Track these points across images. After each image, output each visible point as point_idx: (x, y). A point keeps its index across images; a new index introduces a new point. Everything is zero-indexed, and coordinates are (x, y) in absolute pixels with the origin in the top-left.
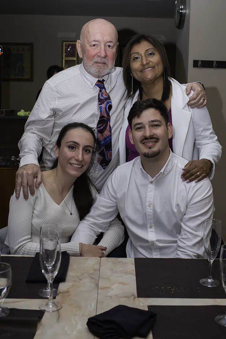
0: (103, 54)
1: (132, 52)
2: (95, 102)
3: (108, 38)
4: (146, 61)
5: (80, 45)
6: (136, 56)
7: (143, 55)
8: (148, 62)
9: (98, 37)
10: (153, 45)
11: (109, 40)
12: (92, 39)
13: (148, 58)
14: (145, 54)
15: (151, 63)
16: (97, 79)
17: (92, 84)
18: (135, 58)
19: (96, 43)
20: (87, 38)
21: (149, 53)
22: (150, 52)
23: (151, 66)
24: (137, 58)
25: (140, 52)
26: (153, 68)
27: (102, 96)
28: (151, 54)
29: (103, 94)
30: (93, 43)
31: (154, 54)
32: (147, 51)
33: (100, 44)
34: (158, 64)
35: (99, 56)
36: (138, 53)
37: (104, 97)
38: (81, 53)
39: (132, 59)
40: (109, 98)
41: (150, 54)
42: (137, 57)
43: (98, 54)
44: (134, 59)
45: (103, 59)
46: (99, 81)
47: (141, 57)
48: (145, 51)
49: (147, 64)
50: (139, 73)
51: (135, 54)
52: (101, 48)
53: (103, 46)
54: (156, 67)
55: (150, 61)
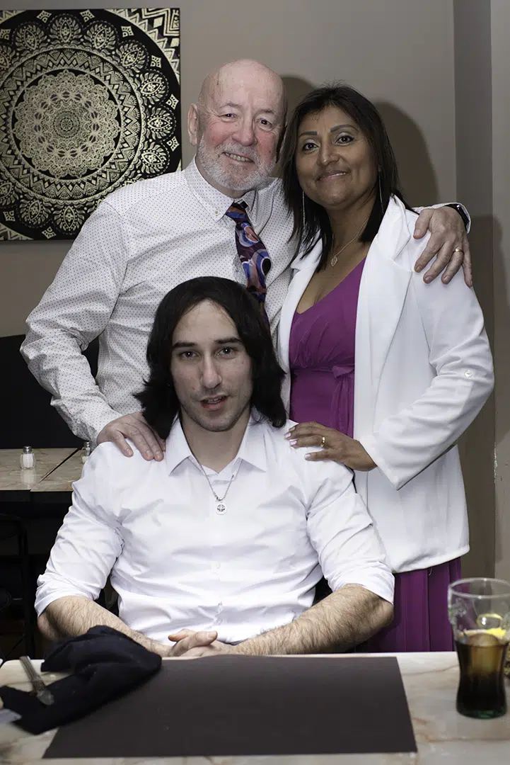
0: (246, 137)
1: (302, 129)
2: (227, 256)
3: (262, 102)
4: (329, 155)
5: (195, 114)
6: (310, 141)
7: (325, 139)
8: (333, 158)
9: (241, 97)
10: (353, 116)
11: (266, 107)
12: (226, 99)
13: (336, 148)
14: (330, 137)
15: (341, 162)
16: (230, 201)
17: (217, 213)
18: (306, 144)
19: (234, 111)
20: (213, 98)
21: (340, 135)
22: (344, 134)
23: (340, 169)
24: (313, 146)
25: (318, 133)
26: (347, 173)
27: (246, 240)
28: (345, 139)
29: (248, 234)
30: (228, 110)
31: (352, 139)
32: (334, 130)
33: (244, 115)
34: (358, 165)
35: (236, 141)
36: (315, 134)
37: (249, 242)
38: (195, 133)
39: (300, 147)
40: (260, 245)
41: (342, 137)
42: (313, 144)
43: (236, 136)
44: (305, 146)
45: (245, 148)
46: (234, 205)
47: (319, 145)
48: (329, 131)
49: (330, 163)
50: (313, 184)
51: (306, 137)
52: (244, 122)
53: (248, 119)
54: (354, 173)
55: (339, 157)
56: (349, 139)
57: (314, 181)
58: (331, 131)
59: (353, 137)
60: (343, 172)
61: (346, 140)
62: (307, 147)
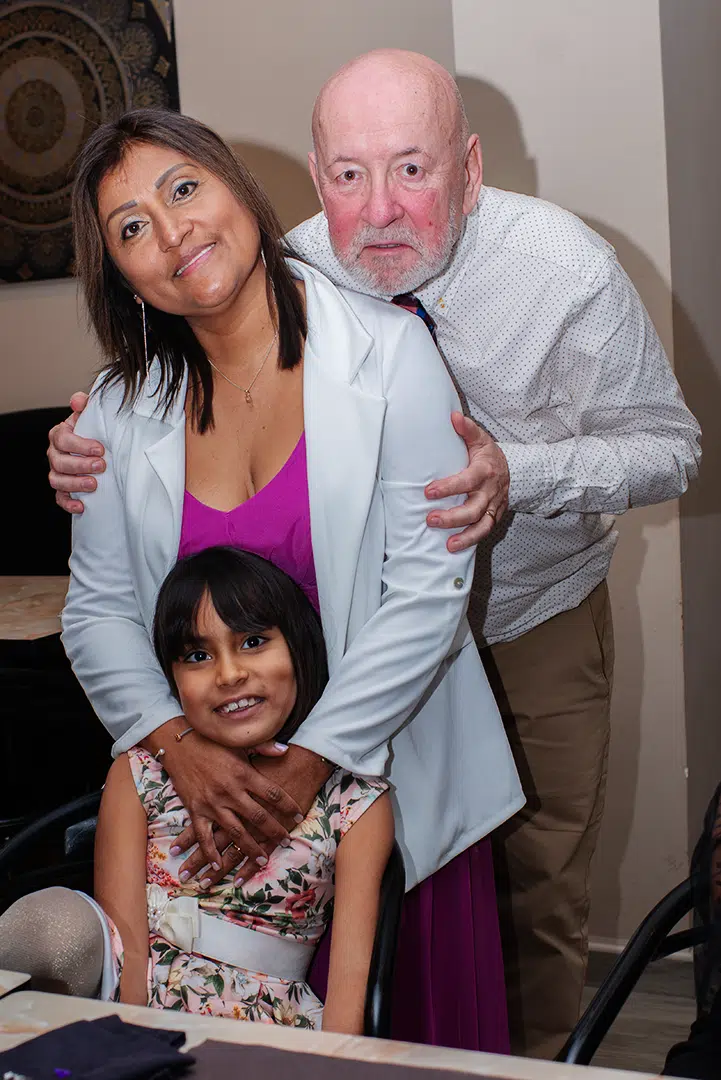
1: (105, 210)
4: (177, 227)
6: (131, 220)
7: (154, 205)
8: (185, 227)
13: (180, 210)
14: (160, 196)
15: (198, 230)
18: (125, 229)
21: (174, 189)
22: (178, 183)
23: (203, 242)
24: (137, 227)
25: (138, 200)
26: (215, 243)
28: (183, 190)
31: (195, 185)
32: (161, 184)
34: (227, 222)
36: (131, 205)
39: (118, 239)
41: (179, 190)
42: (135, 224)
44: (124, 233)
47: (147, 218)
48: (154, 188)
49: (183, 238)
50: (170, 288)
51: (119, 215)
54: (227, 236)
55: (192, 222)
56: (190, 188)
57: (169, 282)
58: (158, 188)
59: (194, 180)
60: (210, 245)
61: (186, 191)
62: (129, 233)
